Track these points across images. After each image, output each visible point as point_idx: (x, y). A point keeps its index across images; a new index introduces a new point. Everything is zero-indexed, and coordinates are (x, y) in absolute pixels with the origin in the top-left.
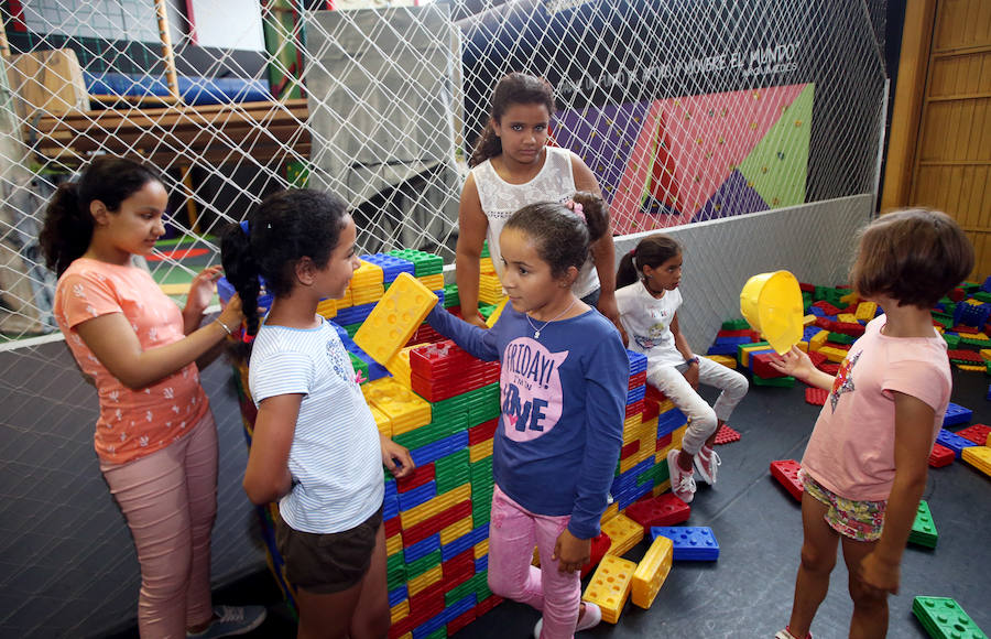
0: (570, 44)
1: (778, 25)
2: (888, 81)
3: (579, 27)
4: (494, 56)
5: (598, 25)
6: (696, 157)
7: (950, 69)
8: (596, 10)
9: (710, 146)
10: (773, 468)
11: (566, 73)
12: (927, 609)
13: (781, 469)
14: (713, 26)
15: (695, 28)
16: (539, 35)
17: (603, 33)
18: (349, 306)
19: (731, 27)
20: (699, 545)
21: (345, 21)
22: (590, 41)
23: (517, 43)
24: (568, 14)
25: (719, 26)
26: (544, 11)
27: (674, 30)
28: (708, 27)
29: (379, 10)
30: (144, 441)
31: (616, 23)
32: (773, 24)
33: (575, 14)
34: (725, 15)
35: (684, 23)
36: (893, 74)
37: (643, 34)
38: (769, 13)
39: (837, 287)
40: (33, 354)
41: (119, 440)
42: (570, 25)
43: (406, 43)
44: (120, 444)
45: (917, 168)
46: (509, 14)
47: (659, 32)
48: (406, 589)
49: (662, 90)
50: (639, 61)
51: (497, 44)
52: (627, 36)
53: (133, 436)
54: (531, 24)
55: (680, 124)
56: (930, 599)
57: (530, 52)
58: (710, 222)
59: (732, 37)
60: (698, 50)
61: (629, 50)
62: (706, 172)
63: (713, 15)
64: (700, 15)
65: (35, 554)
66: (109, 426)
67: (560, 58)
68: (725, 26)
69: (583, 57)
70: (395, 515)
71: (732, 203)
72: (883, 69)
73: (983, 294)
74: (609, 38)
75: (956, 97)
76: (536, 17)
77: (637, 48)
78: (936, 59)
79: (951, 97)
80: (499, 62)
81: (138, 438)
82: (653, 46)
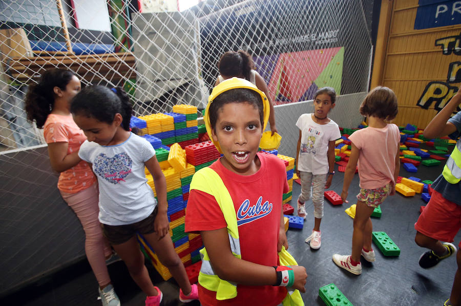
0: (246, 28)
1: (329, 22)
2: (372, 46)
3: (249, 21)
4: (215, 33)
5: (257, 20)
6: (296, 76)
7: (396, 41)
8: (256, 14)
9: (302, 71)
10: (325, 194)
11: (244, 40)
12: (376, 236)
13: (328, 194)
14: (303, 22)
15: (296, 22)
16: (233, 24)
17: (259, 24)
18: (160, 132)
19: (310, 22)
20: (296, 222)
21: (154, 17)
22: (254, 27)
23: (224, 27)
24: (245, 16)
25: (306, 22)
26: (234, 14)
27: (287, 23)
28: (301, 22)
29: (168, 13)
30: (84, 184)
31: (264, 20)
32: (327, 21)
33: (247, 16)
34: (308, 17)
35: (291, 20)
36: (374, 43)
37: (275, 24)
38: (325, 17)
39: (352, 129)
40: (34, 152)
41: (74, 184)
42: (245, 20)
43: (179, 26)
44: (75, 186)
45: (383, 82)
46: (221, 15)
47: (281, 24)
48: (188, 237)
49: (283, 48)
50: (273, 36)
51: (216, 28)
52: (268, 25)
53: (80, 182)
54: (230, 20)
55: (290, 62)
56: (376, 233)
57: (229, 31)
58: (302, 102)
59: (310, 27)
60: (297, 31)
61: (269, 31)
62: (300, 82)
63: (303, 17)
64: (298, 17)
65: (39, 232)
66: (69, 179)
67: (242, 34)
68: (308, 22)
69: (251, 34)
70: (183, 209)
71: (311, 94)
72: (371, 42)
73: (405, 131)
74: (261, 26)
75: (397, 53)
76: (232, 17)
77: (272, 30)
78: (391, 38)
79: (396, 53)
80: (217, 35)
81: (82, 183)
82: (279, 30)
